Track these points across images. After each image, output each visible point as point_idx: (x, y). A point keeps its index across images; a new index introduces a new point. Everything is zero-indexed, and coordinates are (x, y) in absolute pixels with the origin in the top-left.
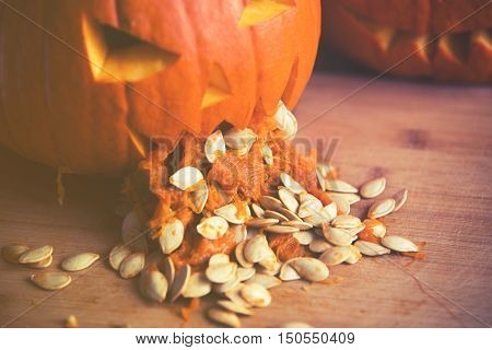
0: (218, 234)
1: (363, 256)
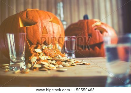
0: (44, 59)
1: (77, 65)
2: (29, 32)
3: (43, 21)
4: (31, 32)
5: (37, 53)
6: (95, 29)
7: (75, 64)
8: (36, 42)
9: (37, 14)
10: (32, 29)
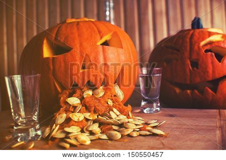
0: (79, 119)
1: (140, 135)
3: (85, 44)
5: (70, 105)
6: (207, 51)
7: (135, 134)
9: (75, 30)
10: (62, 62)
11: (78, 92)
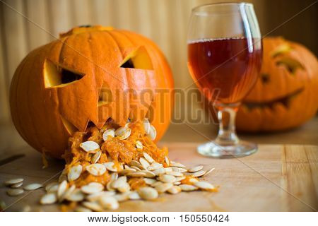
0: (99, 173)
2: (65, 101)
4: (70, 100)
5: (86, 152)
6: (278, 63)
8: (84, 125)
9: (87, 47)
10: (71, 93)
11: (96, 133)
